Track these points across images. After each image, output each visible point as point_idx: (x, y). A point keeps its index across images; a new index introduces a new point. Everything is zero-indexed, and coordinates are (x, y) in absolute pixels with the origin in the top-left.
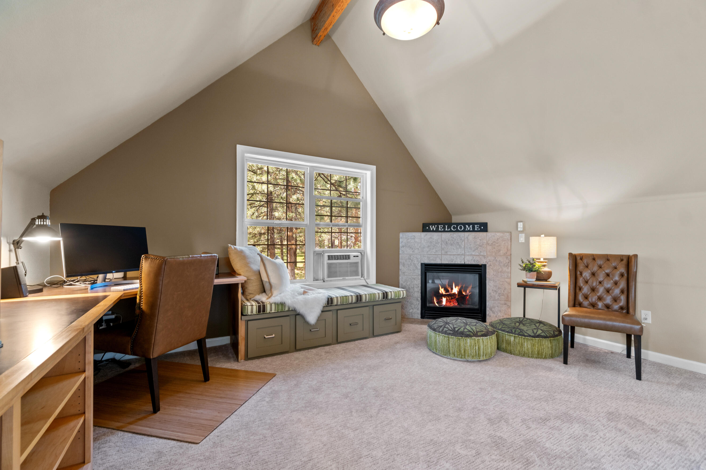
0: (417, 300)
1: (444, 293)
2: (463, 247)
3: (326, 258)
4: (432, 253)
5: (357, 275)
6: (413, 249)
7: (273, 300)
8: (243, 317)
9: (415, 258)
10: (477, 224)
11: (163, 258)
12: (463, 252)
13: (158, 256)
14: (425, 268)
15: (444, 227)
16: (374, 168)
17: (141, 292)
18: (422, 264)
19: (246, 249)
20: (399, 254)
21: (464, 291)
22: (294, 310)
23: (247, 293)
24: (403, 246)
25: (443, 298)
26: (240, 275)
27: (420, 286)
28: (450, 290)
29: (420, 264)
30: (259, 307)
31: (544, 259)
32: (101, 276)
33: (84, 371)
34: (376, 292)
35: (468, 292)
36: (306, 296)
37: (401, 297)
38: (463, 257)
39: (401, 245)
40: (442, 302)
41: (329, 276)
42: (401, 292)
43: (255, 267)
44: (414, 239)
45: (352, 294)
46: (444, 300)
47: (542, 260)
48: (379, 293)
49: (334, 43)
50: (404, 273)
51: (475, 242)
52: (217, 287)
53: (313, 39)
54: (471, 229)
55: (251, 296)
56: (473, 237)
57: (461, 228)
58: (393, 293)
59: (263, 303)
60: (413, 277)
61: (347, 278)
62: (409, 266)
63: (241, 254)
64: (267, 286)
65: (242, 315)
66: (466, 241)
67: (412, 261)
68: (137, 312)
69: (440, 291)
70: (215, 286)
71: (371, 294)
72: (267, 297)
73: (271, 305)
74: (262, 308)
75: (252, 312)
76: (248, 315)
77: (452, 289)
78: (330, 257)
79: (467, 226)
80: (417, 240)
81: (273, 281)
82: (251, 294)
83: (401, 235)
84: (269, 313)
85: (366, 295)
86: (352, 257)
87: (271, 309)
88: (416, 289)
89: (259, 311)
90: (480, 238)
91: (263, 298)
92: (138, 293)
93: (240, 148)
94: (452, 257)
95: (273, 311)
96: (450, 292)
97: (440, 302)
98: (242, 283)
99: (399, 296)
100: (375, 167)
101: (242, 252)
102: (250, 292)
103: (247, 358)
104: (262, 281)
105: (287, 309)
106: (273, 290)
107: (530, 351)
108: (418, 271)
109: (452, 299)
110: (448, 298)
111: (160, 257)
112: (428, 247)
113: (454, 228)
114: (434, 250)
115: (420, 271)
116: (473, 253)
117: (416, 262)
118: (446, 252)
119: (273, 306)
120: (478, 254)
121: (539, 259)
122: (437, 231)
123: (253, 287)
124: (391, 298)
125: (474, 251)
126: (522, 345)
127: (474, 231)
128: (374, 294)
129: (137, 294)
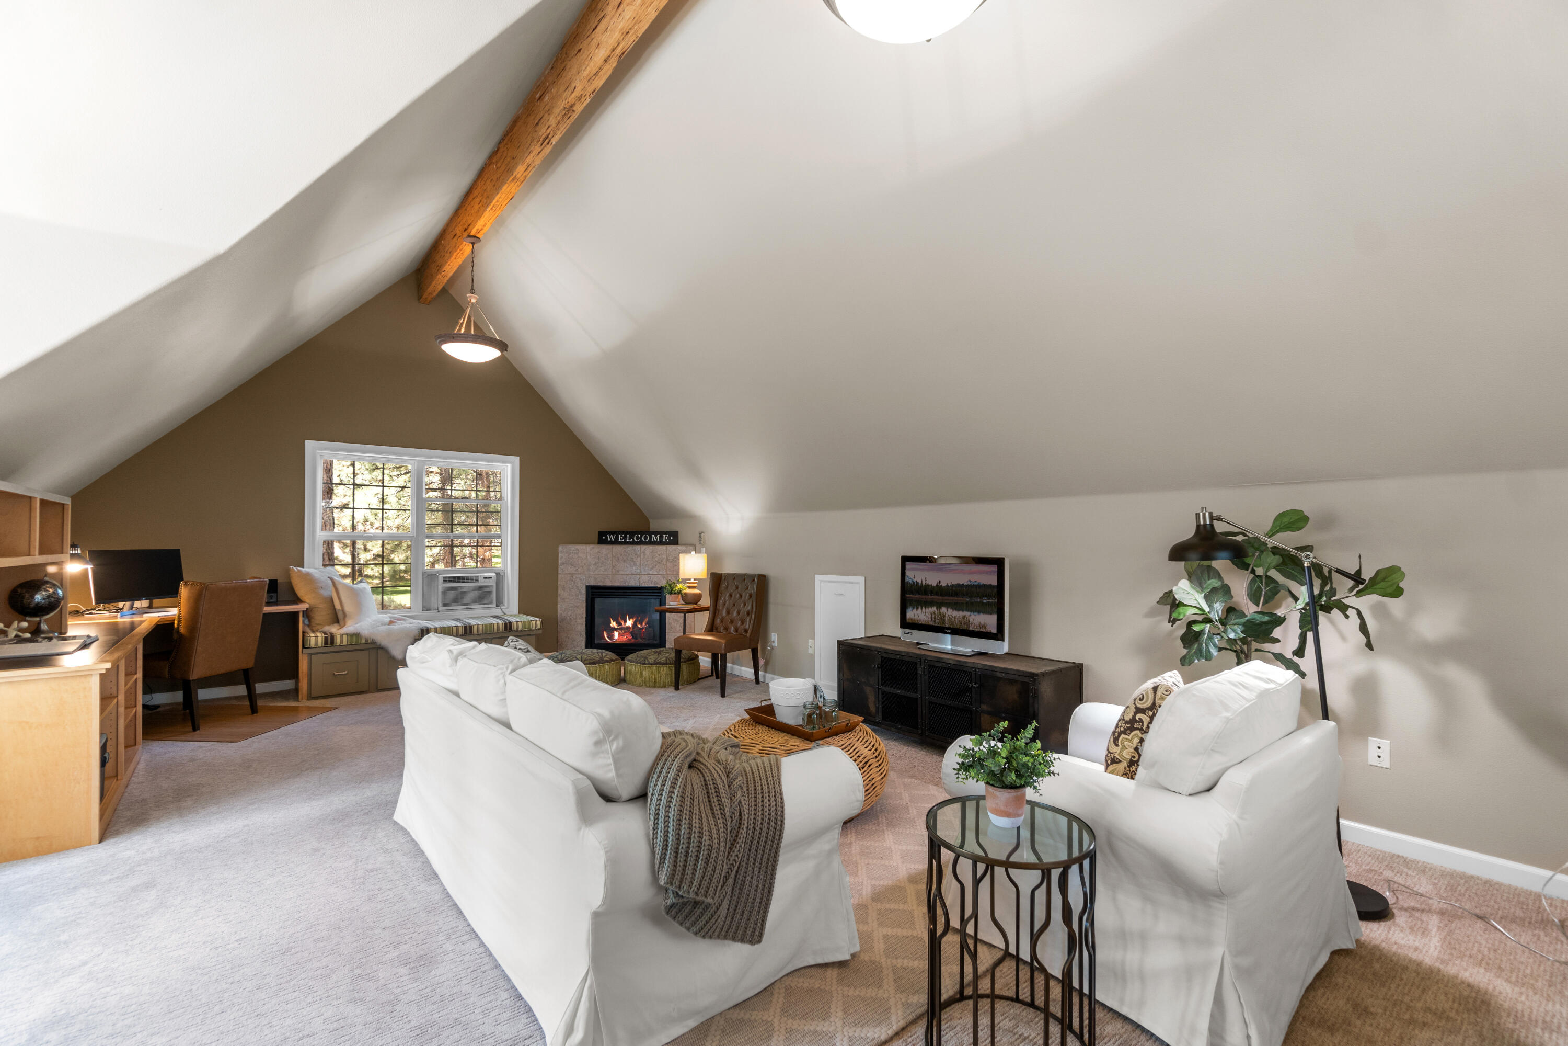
0: (581, 635)
1: (616, 627)
2: (638, 564)
3: (441, 580)
4: (599, 573)
5: (491, 603)
6: (575, 567)
7: (345, 630)
8: (304, 650)
9: (578, 580)
10: (665, 533)
11: (204, 584)
12: (638, 571)
13: (198, 582)
14: (592, 592)
15: (625, 538)
16: (516, 460)
17: (179, 617)
18: (587, 587)
19: (316, 571)
20: (558, 573)
21: (639, 624)
22: (373, 642)
23: (313, 624)
24: (563, 564)
25: (615, 632)
26: (305, 602)
27: (584, 616)
28: (623, 623)
29: (584, 588)
30: (326, 638)
31: (695, 580)
32: (128, 604)
33: (136, 674)
34: (494, 622)
35: (644, 624)
36: (392, 627)
37: (534, 628)
38: (638, 577)
39: (560, 561)
40: (613, 636)
41: (445, 605)
42: (534, 622)
43: (325, 593)
44: (577, 553)
45: (459, 624)
46: (616, 634)
47: (692, 581)
48: (498, 624)
49: (453, 299)
50: (564, 599)
51: (653, 558)
52: (266, 615)
53: (420, 297)
54: (658, 540)
55: (318, 627)
56: (651, 551)
57: (646, 538)
58: (520, 624)
59: (331, 634)
60: (575, 604)
61: (473, 607)
62: (570, 590)
63: (308, 578)
64: (340, 615)
65: (304, 647)
66: (642, 557)
67: (574, 583)
68: (175, 636)
69: (611, 625)
70: (264, 614)
71: (486, 625)
72: (339, 627)
73: (342, 636)
74: (329, 640)
75: (316, 643)
76: (312, 648)
77: (625, 622)
78: (446, 580)
79: (653, 536)
80: (581, 555)
81: (348, 608)
82: (318, 624)
83: (560, 548)
84: (340, 645)
85: (478, 625)
86: (481, 579)
87: (342, 641)
88: (579, 621)
89: (326, 643)
90: (659, 553)
91: (334, 629)
92: (177, 618)
93: (309, 444)
94: (625, 577)
95: (345, 643)
96: (623, 626)
97: (611, 637)
98: (303, 611)
99: (529, 627)
100: (518, 458)
101: (308, 574)
102: (317, 622)
103: (310, 697)
104: (335, 609)
105: (363, 641)
106: (347, 619)
107: (648, 679)
108: (583, 597)
109: (625, 632)
110: (621, 632)
111: (201, 583)
112: (595, 564)
113: (637, 538)
114: (603, 569)
115: (585, 596)
116: (651, 573)
117: (579, 584)
118: (618, 571)
119: (345, 637)
120: (656, 573)
121: (690, 580)
122: (616, 542)
123: (320, 616)
124: (518, 630)
125: (652, 569)
126: (641, 674)
127: (661, 543)
128: (492, 625)
129: (174, 620)
